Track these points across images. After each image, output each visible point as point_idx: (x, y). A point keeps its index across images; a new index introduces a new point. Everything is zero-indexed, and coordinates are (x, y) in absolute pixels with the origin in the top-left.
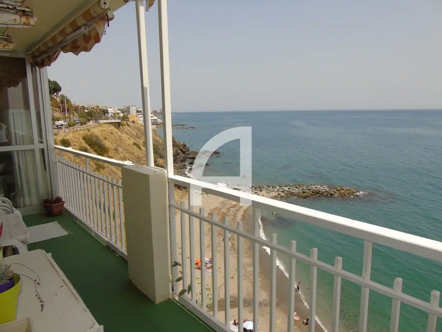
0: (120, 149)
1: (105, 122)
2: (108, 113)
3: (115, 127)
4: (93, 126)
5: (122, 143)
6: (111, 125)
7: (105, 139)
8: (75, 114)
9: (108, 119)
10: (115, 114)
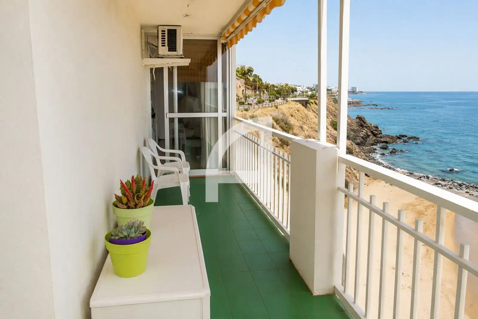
0: (305, 127)
1: (293, 100)
2: (296, 91)
3: (303, 105)
4: (281, 103)
5: (308, 121)
6: (298, 103)
7: (292, 116)
8: (266, 92)
9: (296, 97)
10: (303, 92)
